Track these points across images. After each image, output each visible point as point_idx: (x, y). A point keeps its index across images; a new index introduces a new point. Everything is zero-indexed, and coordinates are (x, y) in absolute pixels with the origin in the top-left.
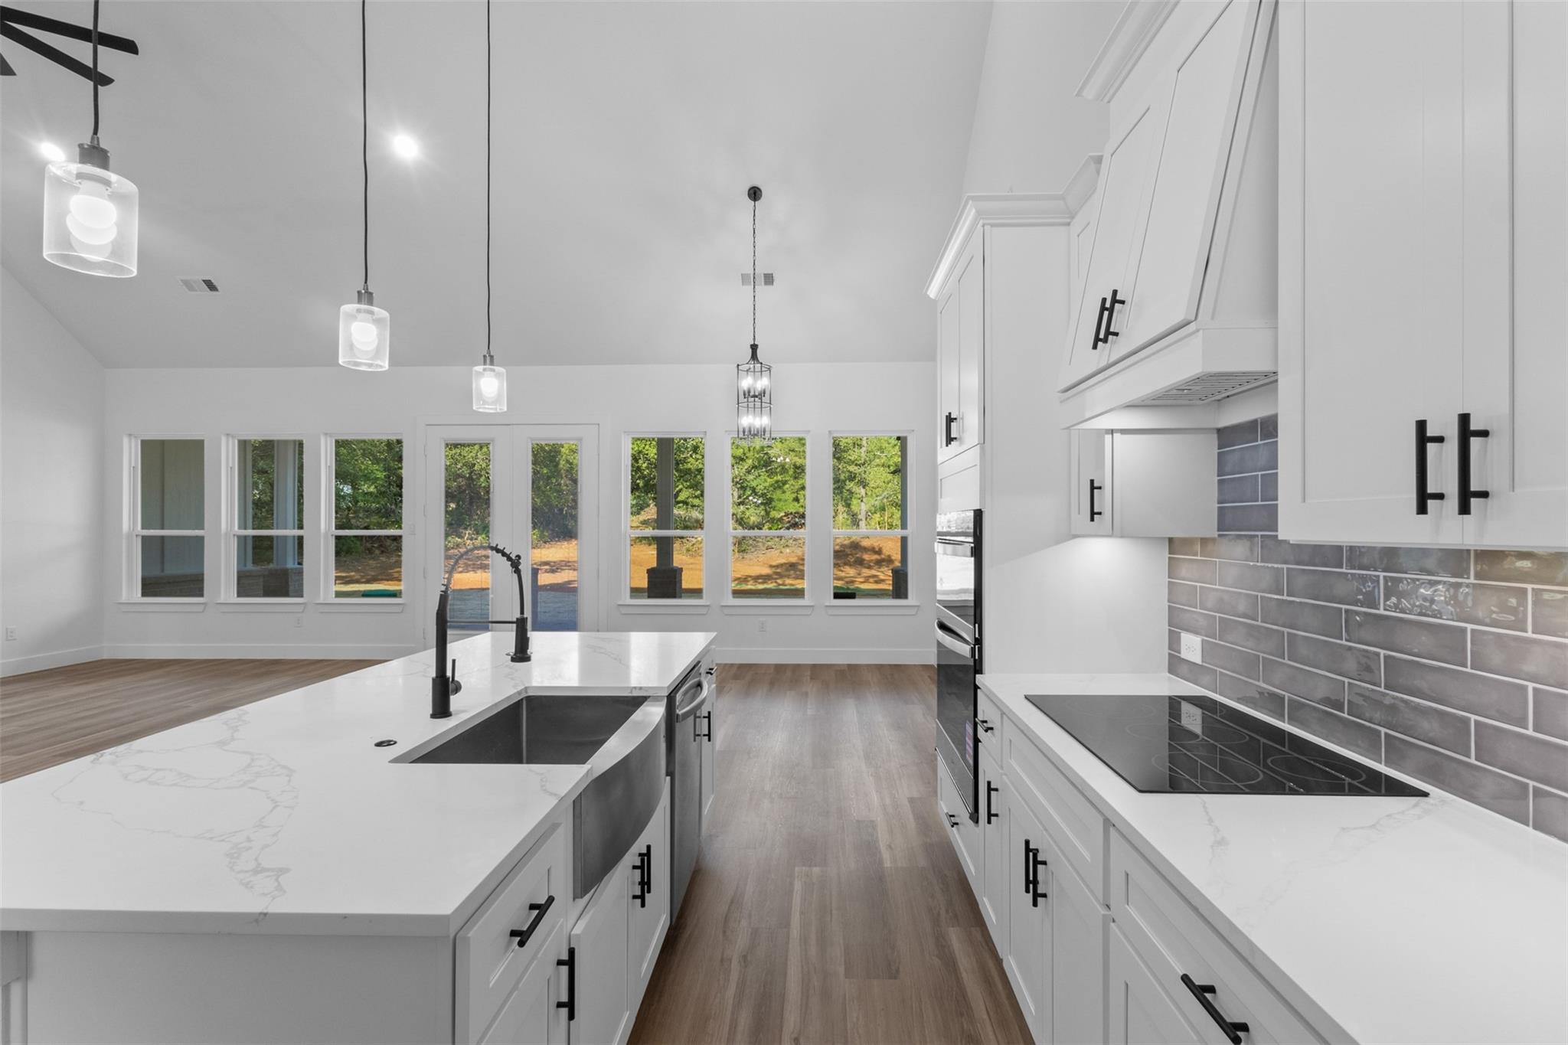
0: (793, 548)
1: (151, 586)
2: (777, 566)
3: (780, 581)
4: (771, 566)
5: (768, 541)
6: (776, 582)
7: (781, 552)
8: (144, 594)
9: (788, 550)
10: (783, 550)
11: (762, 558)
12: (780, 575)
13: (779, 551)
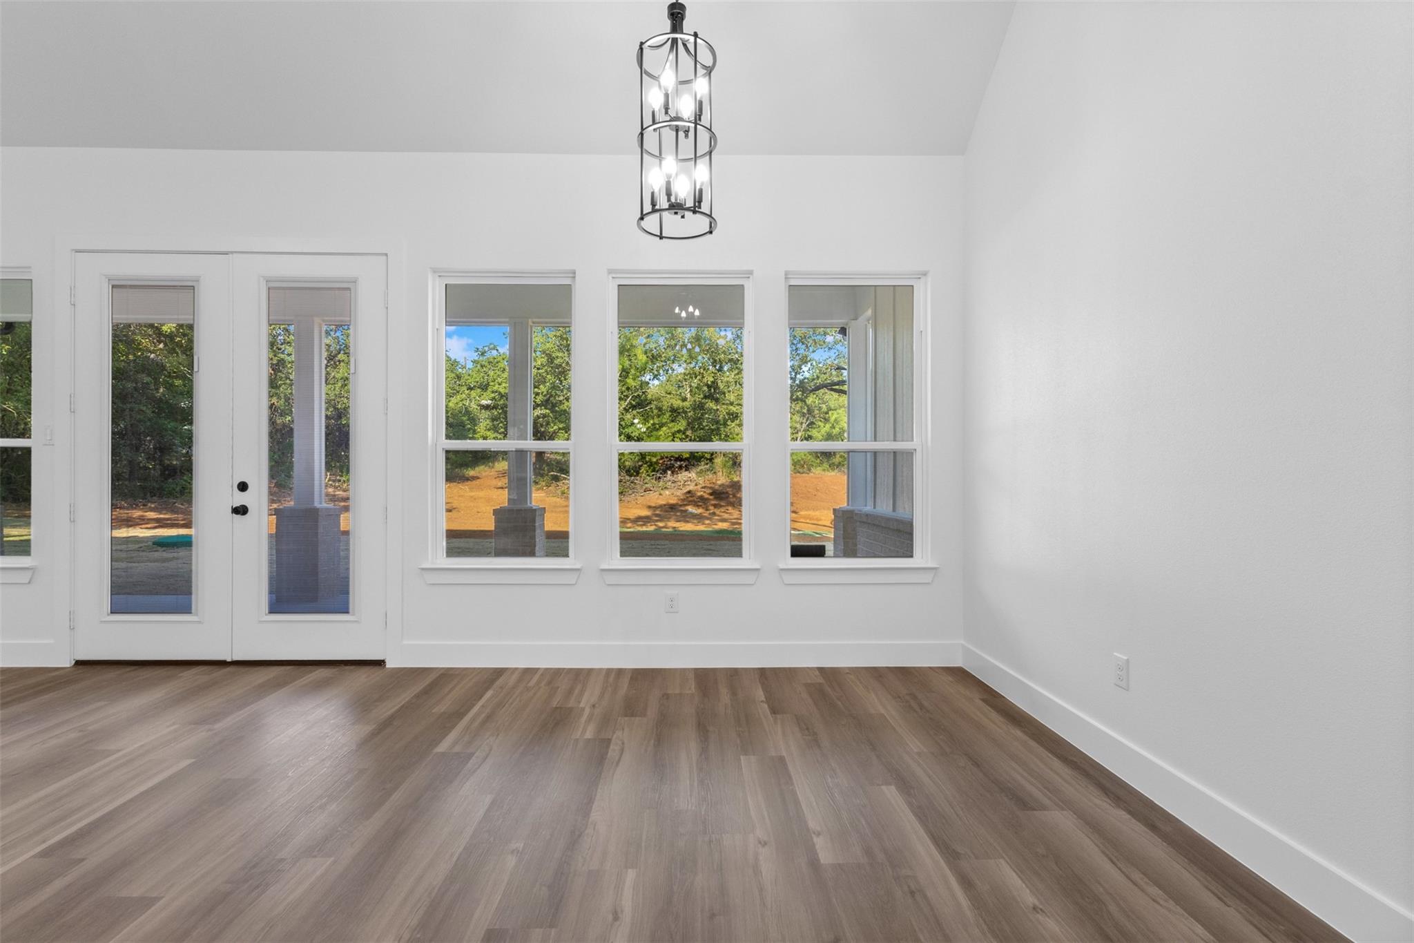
0: (673, 491)
2: (655, 508)
3: (661, 524)
4: (650, 507)
5: (646, 483)
6: (655, 525)
7: (660, 494)
9: (667, 492)
10: (662, 492)
11: (640, 500)
12: (661, 518)
13: (657, 493)
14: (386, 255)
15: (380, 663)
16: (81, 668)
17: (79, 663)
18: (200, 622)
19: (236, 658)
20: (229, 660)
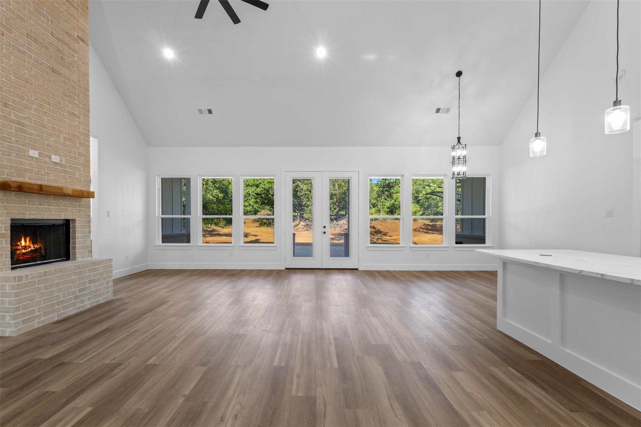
1: (166, 239)
8: (163, 242)
14: (359, 172)
15: (357, 269)
16: (287, 270)
17: (286, 269)
18: (314, 259)
19: (323, 268)
20: (321, 268)
